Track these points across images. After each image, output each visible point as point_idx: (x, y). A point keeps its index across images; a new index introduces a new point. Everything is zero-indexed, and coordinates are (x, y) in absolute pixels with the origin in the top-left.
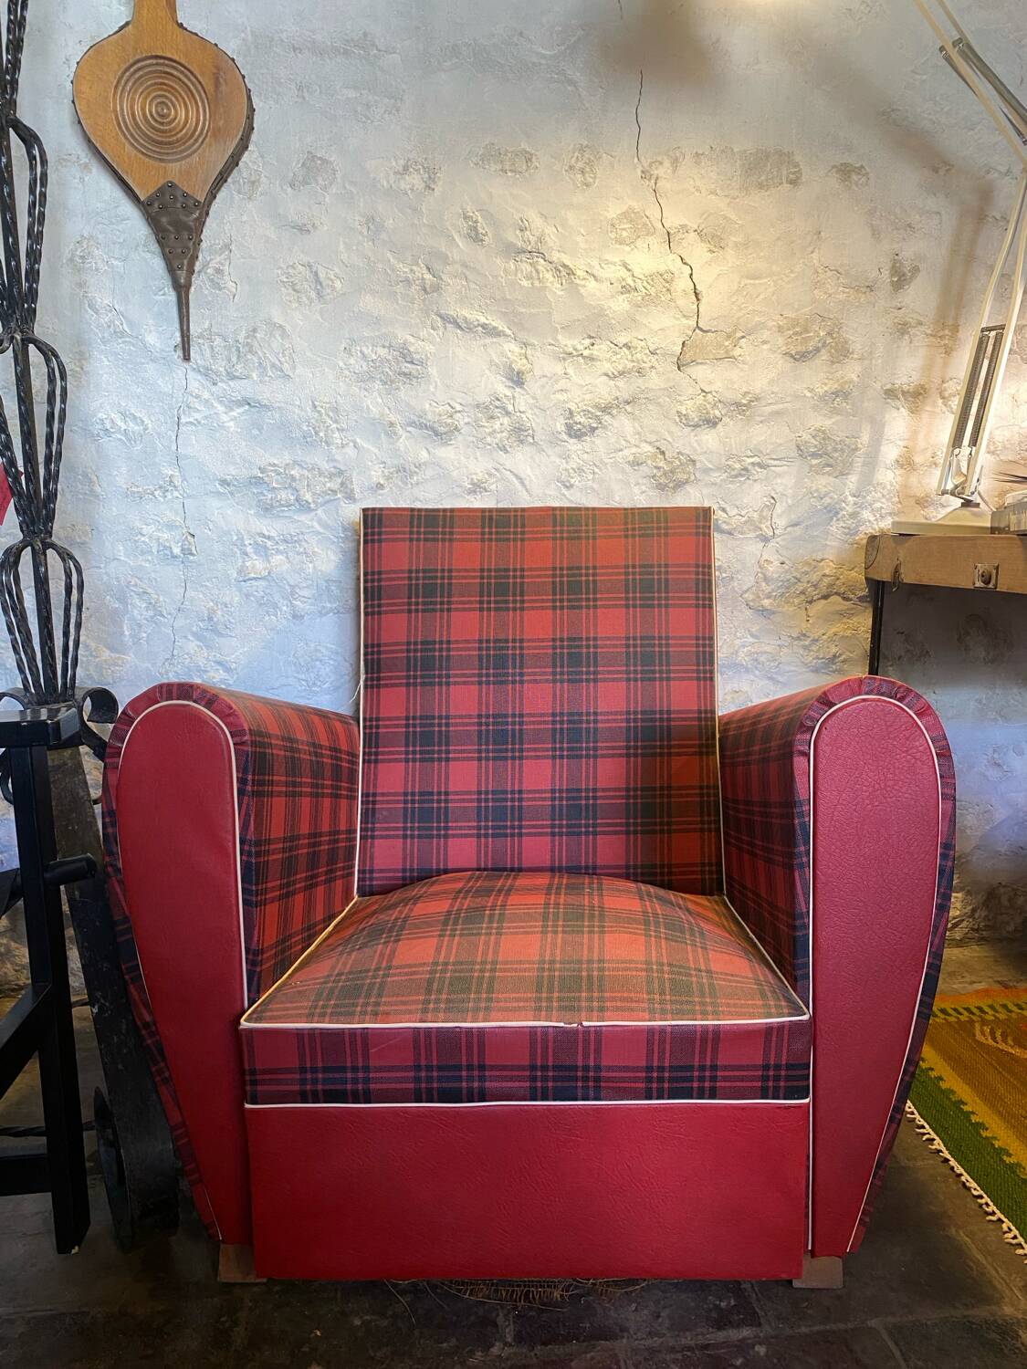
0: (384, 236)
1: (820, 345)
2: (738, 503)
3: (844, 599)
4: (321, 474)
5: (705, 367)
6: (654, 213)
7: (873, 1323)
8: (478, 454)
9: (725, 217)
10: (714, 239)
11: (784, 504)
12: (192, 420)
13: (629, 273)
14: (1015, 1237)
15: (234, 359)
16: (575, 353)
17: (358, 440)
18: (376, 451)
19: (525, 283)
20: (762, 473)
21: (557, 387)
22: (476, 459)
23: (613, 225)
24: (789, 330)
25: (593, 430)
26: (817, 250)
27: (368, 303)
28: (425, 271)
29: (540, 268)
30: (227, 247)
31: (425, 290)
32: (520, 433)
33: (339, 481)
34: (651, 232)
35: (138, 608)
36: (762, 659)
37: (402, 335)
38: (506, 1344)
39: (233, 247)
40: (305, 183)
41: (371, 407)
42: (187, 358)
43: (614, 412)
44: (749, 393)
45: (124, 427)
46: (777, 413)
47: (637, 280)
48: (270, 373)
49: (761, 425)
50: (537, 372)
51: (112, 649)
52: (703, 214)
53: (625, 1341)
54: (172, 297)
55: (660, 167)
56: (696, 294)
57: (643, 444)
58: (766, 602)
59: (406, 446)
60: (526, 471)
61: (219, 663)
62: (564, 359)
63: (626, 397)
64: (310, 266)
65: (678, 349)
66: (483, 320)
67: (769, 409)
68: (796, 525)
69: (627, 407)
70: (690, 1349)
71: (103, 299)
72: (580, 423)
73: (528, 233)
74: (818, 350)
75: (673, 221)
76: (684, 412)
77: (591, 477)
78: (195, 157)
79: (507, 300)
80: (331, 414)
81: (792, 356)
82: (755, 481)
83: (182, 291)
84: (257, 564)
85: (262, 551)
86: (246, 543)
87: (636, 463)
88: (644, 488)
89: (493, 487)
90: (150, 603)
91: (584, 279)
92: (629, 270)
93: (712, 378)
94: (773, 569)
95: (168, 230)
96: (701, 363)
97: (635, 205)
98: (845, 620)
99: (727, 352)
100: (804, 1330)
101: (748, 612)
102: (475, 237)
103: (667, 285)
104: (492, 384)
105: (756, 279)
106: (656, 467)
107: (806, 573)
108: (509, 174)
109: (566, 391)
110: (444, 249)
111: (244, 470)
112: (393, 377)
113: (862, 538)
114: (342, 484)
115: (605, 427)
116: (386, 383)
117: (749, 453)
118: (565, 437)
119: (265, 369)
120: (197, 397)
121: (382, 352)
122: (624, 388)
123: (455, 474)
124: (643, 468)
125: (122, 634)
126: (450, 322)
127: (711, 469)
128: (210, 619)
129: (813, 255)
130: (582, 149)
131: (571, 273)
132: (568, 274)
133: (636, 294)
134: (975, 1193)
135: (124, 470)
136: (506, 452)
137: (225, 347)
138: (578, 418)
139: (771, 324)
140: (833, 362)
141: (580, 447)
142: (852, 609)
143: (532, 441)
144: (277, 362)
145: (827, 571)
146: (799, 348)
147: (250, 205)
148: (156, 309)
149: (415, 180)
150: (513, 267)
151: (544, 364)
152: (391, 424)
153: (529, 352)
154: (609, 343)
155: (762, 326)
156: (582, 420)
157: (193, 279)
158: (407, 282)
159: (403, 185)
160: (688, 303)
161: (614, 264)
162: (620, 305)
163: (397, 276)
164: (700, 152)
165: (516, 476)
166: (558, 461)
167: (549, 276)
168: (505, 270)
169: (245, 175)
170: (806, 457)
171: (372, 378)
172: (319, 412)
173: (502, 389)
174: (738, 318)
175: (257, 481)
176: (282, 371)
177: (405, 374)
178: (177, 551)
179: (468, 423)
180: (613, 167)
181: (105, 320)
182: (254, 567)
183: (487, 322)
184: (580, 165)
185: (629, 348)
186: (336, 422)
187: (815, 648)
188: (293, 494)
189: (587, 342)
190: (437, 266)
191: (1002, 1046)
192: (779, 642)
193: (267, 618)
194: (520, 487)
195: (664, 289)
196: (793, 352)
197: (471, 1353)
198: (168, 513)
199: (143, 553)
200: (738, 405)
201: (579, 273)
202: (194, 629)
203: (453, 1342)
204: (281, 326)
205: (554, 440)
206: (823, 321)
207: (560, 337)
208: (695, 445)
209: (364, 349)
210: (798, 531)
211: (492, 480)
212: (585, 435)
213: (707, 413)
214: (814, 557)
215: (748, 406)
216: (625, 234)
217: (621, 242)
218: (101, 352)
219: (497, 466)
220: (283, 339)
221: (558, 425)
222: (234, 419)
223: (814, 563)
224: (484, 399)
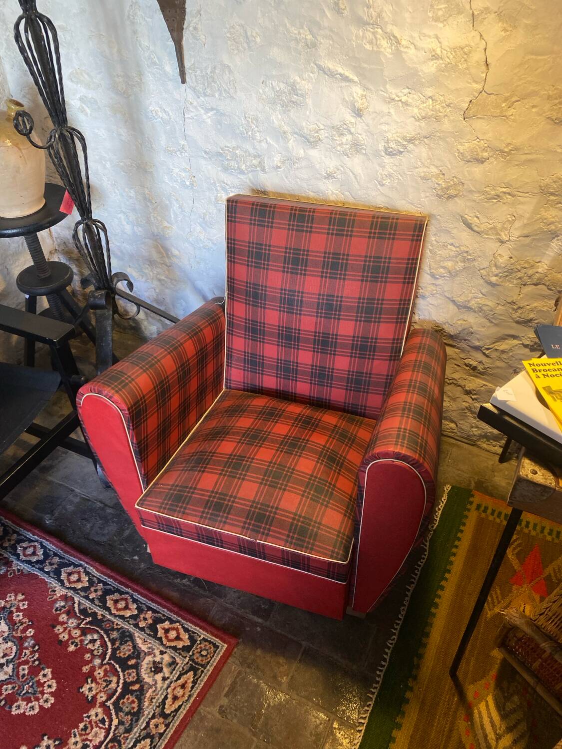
0: (283, 7)
2: (488, 215)
3: (548, 289)
4: (250, 155)
5: (483, 121)
7: (304, 643)
8: (332, 156)
10: (510, 19)
11: (522, 222)
12: (190, 116)
13: (439, 45)
15: (206, 84)
16: (396, 99)
17: (268, 139)
18: (276, 146)
19: (368, 47)
21: (382, 120)
22: (331, 159)
24: (556, 99)
25: (401, 153)
27: (275, 53)
28: (308, 33)
29: (378, 36)
30: (199, 12)
31: (307, 45)
32: (356, 147)
33: (259, 160)
34: (460, 12)
35: (176, 206)
36: (485, 308)
37: (294, 76)
39: (202, 12)
41: (275, 120)
42: (184, 81)
43: (417, 142)
44: (511, 144)
45: (161, 116)
46: (531, 161)
47: (444, 51)
49: (517, 167)
50: (371, 109)
51: (167, 222)
53: (222, 600)
56: (487, 65)
57: (432, 167)
58: (494, 279)
59: (292, 146)
60: (359, 170)
61: (209, 239)
62: (389, 102)
63: (426, 133)
64: (243, 27)
65: (466, 105)
66: (340, 70)
67: (524, 157)
68: (527, 236)
69: (425, 140)
70: (238, 615)
71: (145, 43)
72: (392, 148)
73: (372, 9)
75: (479, 4)
76: (462, 150)
77: (396, 181)
79: (356, 57)
80: (254, 122)
81: (553, 120)
82: (504, 203)
83: (177, 44)
85: (225, 190)
86: (218, 185)
87: (425, 178)
88: (428, 194)
89: (339, 177)
90: (180, 205)
91: (407, 47)
92: (440, 42)
93: (486, 129)
94: (502, 261)
95: (165, 7)
96: (480, 118)
98: (546, 300)
99: (501, 112)
100: (279, 631)
101: (482, 281)
102: (338, 11)
103: (465, 56)
104: (343, 114)
105: (538, 55)
106: (437, 184)
107: (526, 268)
109: (388, 124)
110: (318, 19)
111: (214, 148)
112: (287, 103)
114: (260, 163)
115: (409, 152)
116: (283, 106)
117: (503, 185)
118: (383, 154)
119: (221, 92)
120: (191, 104)
121: (282, 86)
122: (424, 128)
123: (318, 166)
124: (429, 182)
125: (170, 216)
126: (321, 70)
127: (474, 191)
128: (204, 219)
131: (398, 42)
132: (396, 43)
133: (441, 62)
135: (164, 138)
136: (348, 157)
137: (202, 76)
138: (392, 144)
139: (543, 93)
141: (392, 161)
143: (364, 152)
144: (227, 89)
145: (540, 270)
146: (560, 115)
148: (168, 51)
150: (361, 34)
151: (376, 104)
152: (285, 133)
153: (368, 94)
154: (420, 94)
155: (534, 94)
156: (393, 146)
157: (184, 33)
158: (297, 41)
160: (479, 71)
162: (430, 68)
163: (291, 36)
165: (352, 172)
166: (378, 168)
167: (384, 43)
168: (356, 36)
170: (545, 194)
171: (275, 103)
172: (248, 120)
173: (350, 118)
174: (517, 86)
175: (219, 154)
176: (230, 94)
177: (294, 103)
178: (188, 183)
179: (327, 137)
181: (147, 55)
182: (222, 197)
183: (343, 72)
185: (432, 100)
186: (257, 127)
187: (520, 311)
188: (237, 164)
189: (406, 91)
190: (315, 30)
192: (498, 302)
194: (354, 180)
195: (463, 60)
196: (554, 118)
198: (183, 163)
199: (175, 181)
200: (502, 151)
201: (404, 42)
202: (198, 221)
204: (228, 66)
205: (377, 154)
207: (388, 86)
209: (273, 82)
210: (528, 240)
211: (338, 172)
212: (396, 155)
213: (477, 155)
214: (534, 259)
215: (509, 153)
216: (440, 13)
217: (436, 19)
218: (149, 72)
219: (343, 165)
220: (229, 74)
221: (380, 146)
222: (209, 117)
223: (532, 263)
224: (337, 123)
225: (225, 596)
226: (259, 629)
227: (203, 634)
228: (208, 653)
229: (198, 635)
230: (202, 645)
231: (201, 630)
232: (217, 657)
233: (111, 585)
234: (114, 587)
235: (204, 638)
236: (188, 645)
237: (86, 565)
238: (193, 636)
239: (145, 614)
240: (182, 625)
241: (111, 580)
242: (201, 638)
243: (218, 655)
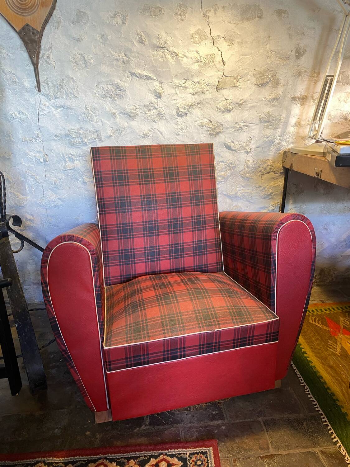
0: (108, 42)
1: (268, 81)
2: (238, 140)
3: (275, 173)
4: (90, 132)
5: (227, 90)
6: (207, 30)
7: (259, 419)
8: (145, 124)
9: (234, 32)
10: (230, 40)
11: (255, 140)
12: (43, 113)
13: (198, 55)
14: (308, 391)
15: (56, 91)
16: (179, 85)
17: (103, 120)
18: (109, 123)
19: (160, 59)
20: (246, 129)
21: (173, 98)
22: (145, 125)
23: (192, 36)
24: (257, 75)
25: (186, 114)
26: (268, 44)
27: (104, 68)
28: (124, 55)
29: (166, 53)
30: (51, 48)
31: (124, 62)
32: (160, 115)
33: (96, 134)
34: (206, 38)
35: (30, 181)
36: (246, 195)
37: (117, 80)
38: (146, 425)
39: (53, 48)
40: (78, 22)
41: (106, 107)
42: (39, 90)
43: (194, 107)
44: (242, 99)
45: (19, 117)
46: (252, 107)
47: (202, 58)
48: (70, 96)
49: (247, 111)
50: (166, 93)
51: (22, 194)
52: (226, 31)
53: (182, 424)
54: (32, 68)
55: (210, 12)
56: (223, 62)
57: (204, 119)
58: (248, 175)
59: (119, 121)
60: (163, 129)
61: (59, 199)
62: (175, 88)
63: (198, 101)
64: (82, 55)
65: (217, 83)
66: (145, 74)
67: (249, 105)
68: (259, 147)
69: (198, 105)
70: (202, 427)
71: (7, 69)
72: (181, 112)
73: (161, 40)
74: (268, 83)
75: (215, 34)
76: (219, 107)
77: (186, 131)
78: (35, 14)
79: (154, 66)
80: (92, 110)
81: (258, 85)
82: (244, 131)
83: (36, 66)
84: (70, 164)
85: (71, 160)
86: (65, 157)
87: (202, 126)
88: (205, 135)
89: (151, 135)
90: (34, 179)
91: (182, 57)
92: (199, 54)
93: (229, 94)
94: (250, 163)
95: (28, 43)
96: (225, 89)
97: (200, 27)
98: (275, 181)
99: (234, 84)
100: (237, 421)
101: (241, 179)
102: (142, 42)
103: (212, 59)
104: (150, 98)
105: (246, 56)
106: (209, 127)
107: (262, 164)
108: (153, 16)
109: (176, 100)
110: (130, 47)
111: (63, 131)
112: (114, 96)
113: (282, 151)
114: (98, 136)
115: (191, 113)
116: (111, 98)
117: (242, 122)
118: (176, 117)
119: (68, 94)
120: (44, 105)
121: (110, 87)
122: (197, 98)
123: (137, 131)
124: (204, 128)
125: (26, 189)
126: (134, 75)
127: (229, 128)
128: (55, 184)
129: (267, 46)
130: (180, 6)
131: (177, 55)
132: (176, 56)
133: (201, 63)
134: (299, 376)
135: (21, 132)
136: (155, 122)
137: (53, 86)
138: (181, 110)
139: (251, 73)
140: (273, 87)
141: (182, 120)
142: (278, 177)
143: (164, 118)
145: (269, 164)
146: (261, 82)
147: (58, 31)
148: (27, 72)
149: (118, 20)
150: (156, 53)
151: (168, 90)
152: (114, 113)
153: (163, 85)
154: (191, 81)
155: (247, 74)
156: (182, 111)
157: (39, 61)
158: (117, 60)
159: (114, 22)
160: (221, 66)
161: (193, 51)
162: (195, 67)
163: (114, 58)
164: (225, 6)
165: (159, 131)
166: (174, 125)
167: (169, 56)
168: (153, 55)
169: (55, 19)
170: (263, 123)
171: (106, 97)
172: (88, 110)
173: (153, 99)
174: (239, 71)
175: (68, 135)
176: (74, 95)
177: (118, 95)
178: (42, 160)
179: (141, 112)
180: (192, 13)
181: (9, 77)
182: (69, 165)
183: (147, 75)
184: (180, 12)
185: (199, 83)
186: (94, 113)
187: (264, 191)
188: (80, 140)
189: (184, 81)
190: (128, 53)
191: (317, 324)
192: (252, 189)
193: (74, 183)
194: (161, 135)
195: (212, 61)
196: (259, 84)
197: (135, 428)
198: (37, 147)
199: (30, 162)
200: (238, 104)
201: (180, 55)
202: (50, 187)
203: (130, 425)
204: (72, 78)
205: (172, 118)
206: (270, 71)
207: (174, 80)
208: (223, 119)
209: (103, 86)
210: (260, 149)
211: (151, 133)
212: (184, 116)
213: (227, 107)
214: (265, 159)
215: (242, 104)
216: (197, 39)
217: (196, 43)
218: (9, 89)
219: (153, 128)
220: (73, 83)
221: (174, 112)
222: (58, 113)
223: (265, 161)
224: (147, 103)
225: (182, 421)
226: (223, 428)
227: (188, 451)
228: (202, 461)
229: (184, 454)
230: (193, 459)
231: (184, 450)
232: (211, 459)
233: (80, 461)
234: (84, 461)
235: (190, 453)
236: (182, 465)
237: (43, 459)
238: (181, 457)
239: (128, 464)
240: (166, 454)
241: (78, 457)
242: (188, 454)
243: (210, 458)
